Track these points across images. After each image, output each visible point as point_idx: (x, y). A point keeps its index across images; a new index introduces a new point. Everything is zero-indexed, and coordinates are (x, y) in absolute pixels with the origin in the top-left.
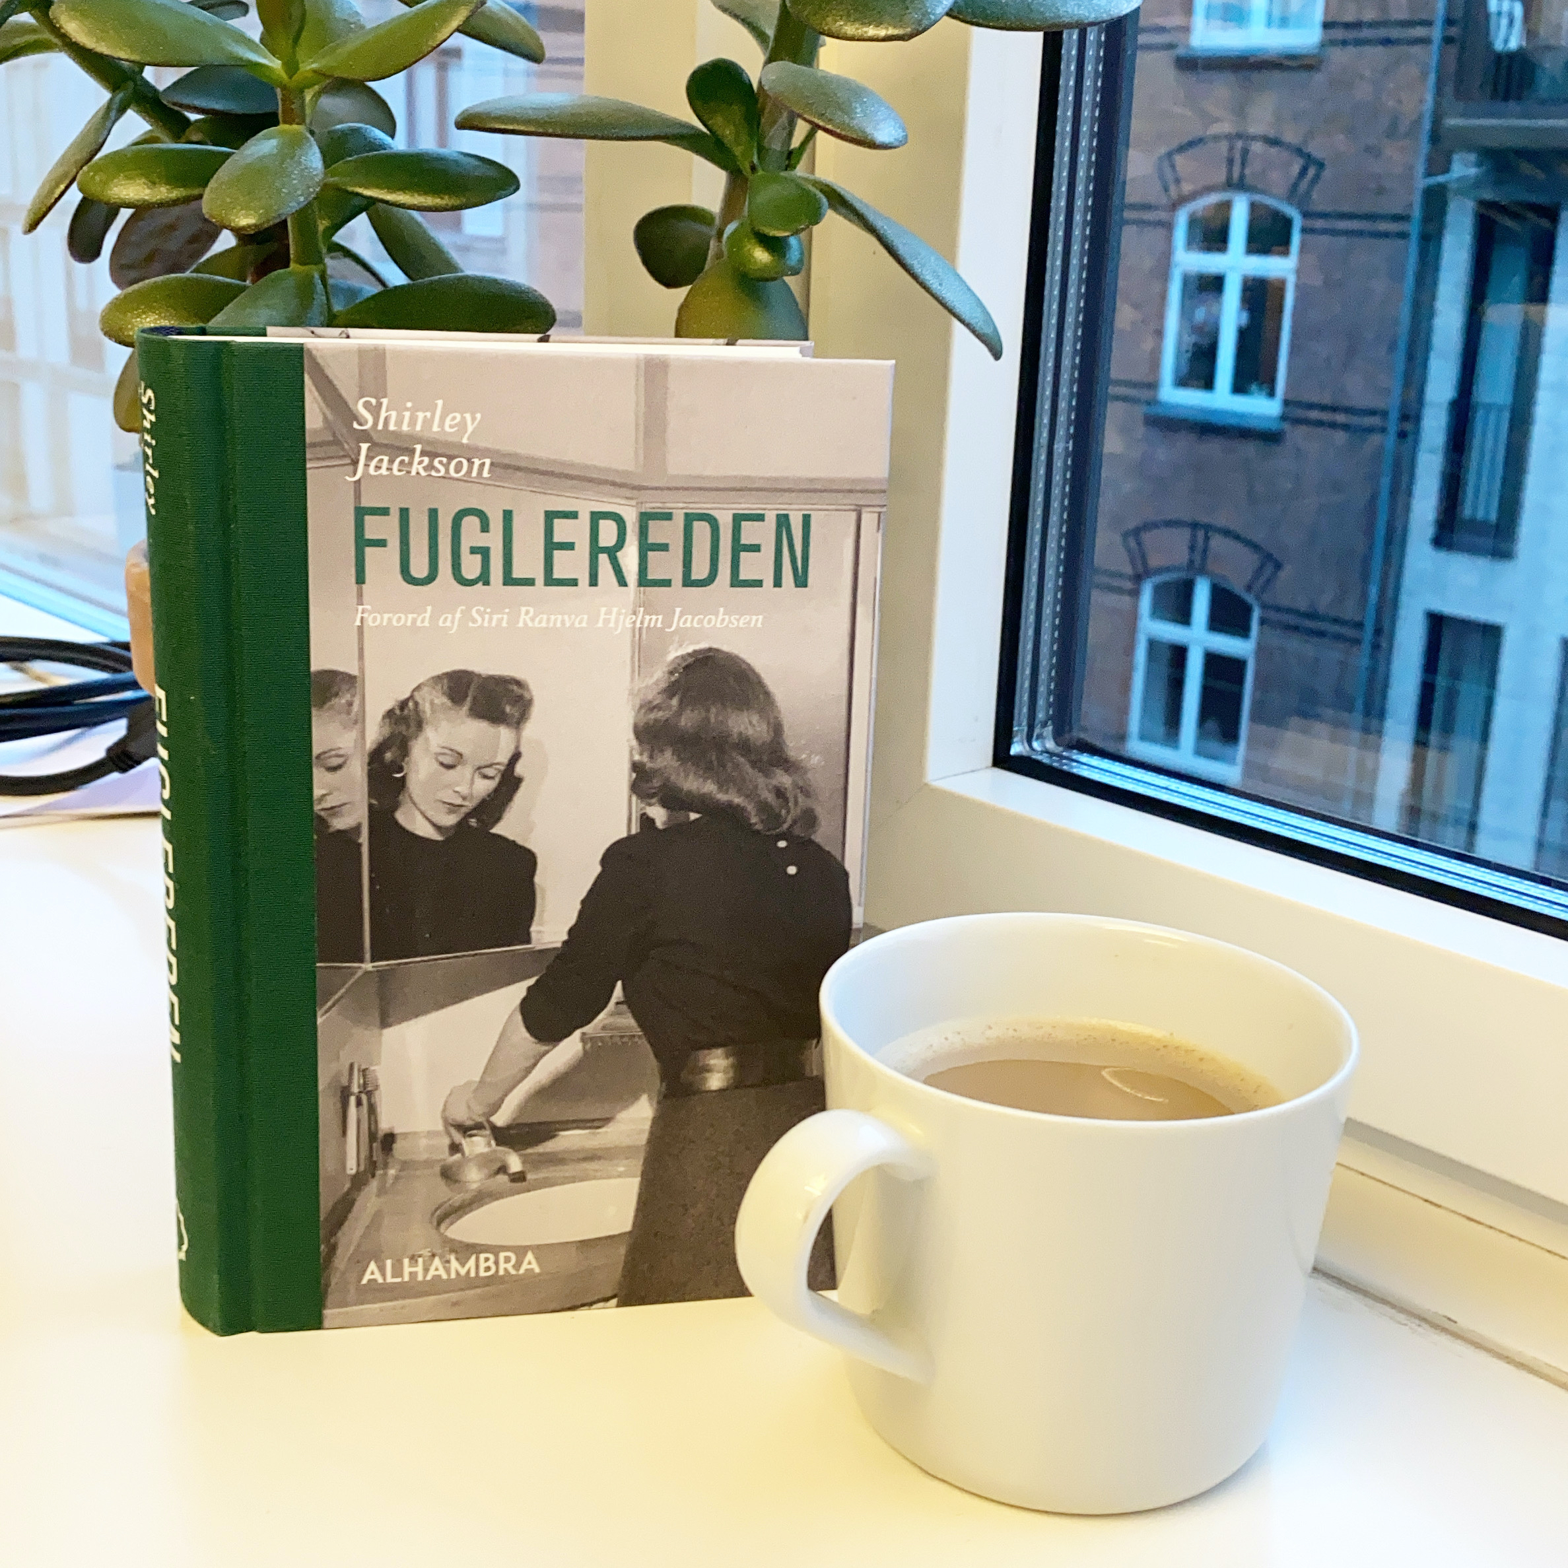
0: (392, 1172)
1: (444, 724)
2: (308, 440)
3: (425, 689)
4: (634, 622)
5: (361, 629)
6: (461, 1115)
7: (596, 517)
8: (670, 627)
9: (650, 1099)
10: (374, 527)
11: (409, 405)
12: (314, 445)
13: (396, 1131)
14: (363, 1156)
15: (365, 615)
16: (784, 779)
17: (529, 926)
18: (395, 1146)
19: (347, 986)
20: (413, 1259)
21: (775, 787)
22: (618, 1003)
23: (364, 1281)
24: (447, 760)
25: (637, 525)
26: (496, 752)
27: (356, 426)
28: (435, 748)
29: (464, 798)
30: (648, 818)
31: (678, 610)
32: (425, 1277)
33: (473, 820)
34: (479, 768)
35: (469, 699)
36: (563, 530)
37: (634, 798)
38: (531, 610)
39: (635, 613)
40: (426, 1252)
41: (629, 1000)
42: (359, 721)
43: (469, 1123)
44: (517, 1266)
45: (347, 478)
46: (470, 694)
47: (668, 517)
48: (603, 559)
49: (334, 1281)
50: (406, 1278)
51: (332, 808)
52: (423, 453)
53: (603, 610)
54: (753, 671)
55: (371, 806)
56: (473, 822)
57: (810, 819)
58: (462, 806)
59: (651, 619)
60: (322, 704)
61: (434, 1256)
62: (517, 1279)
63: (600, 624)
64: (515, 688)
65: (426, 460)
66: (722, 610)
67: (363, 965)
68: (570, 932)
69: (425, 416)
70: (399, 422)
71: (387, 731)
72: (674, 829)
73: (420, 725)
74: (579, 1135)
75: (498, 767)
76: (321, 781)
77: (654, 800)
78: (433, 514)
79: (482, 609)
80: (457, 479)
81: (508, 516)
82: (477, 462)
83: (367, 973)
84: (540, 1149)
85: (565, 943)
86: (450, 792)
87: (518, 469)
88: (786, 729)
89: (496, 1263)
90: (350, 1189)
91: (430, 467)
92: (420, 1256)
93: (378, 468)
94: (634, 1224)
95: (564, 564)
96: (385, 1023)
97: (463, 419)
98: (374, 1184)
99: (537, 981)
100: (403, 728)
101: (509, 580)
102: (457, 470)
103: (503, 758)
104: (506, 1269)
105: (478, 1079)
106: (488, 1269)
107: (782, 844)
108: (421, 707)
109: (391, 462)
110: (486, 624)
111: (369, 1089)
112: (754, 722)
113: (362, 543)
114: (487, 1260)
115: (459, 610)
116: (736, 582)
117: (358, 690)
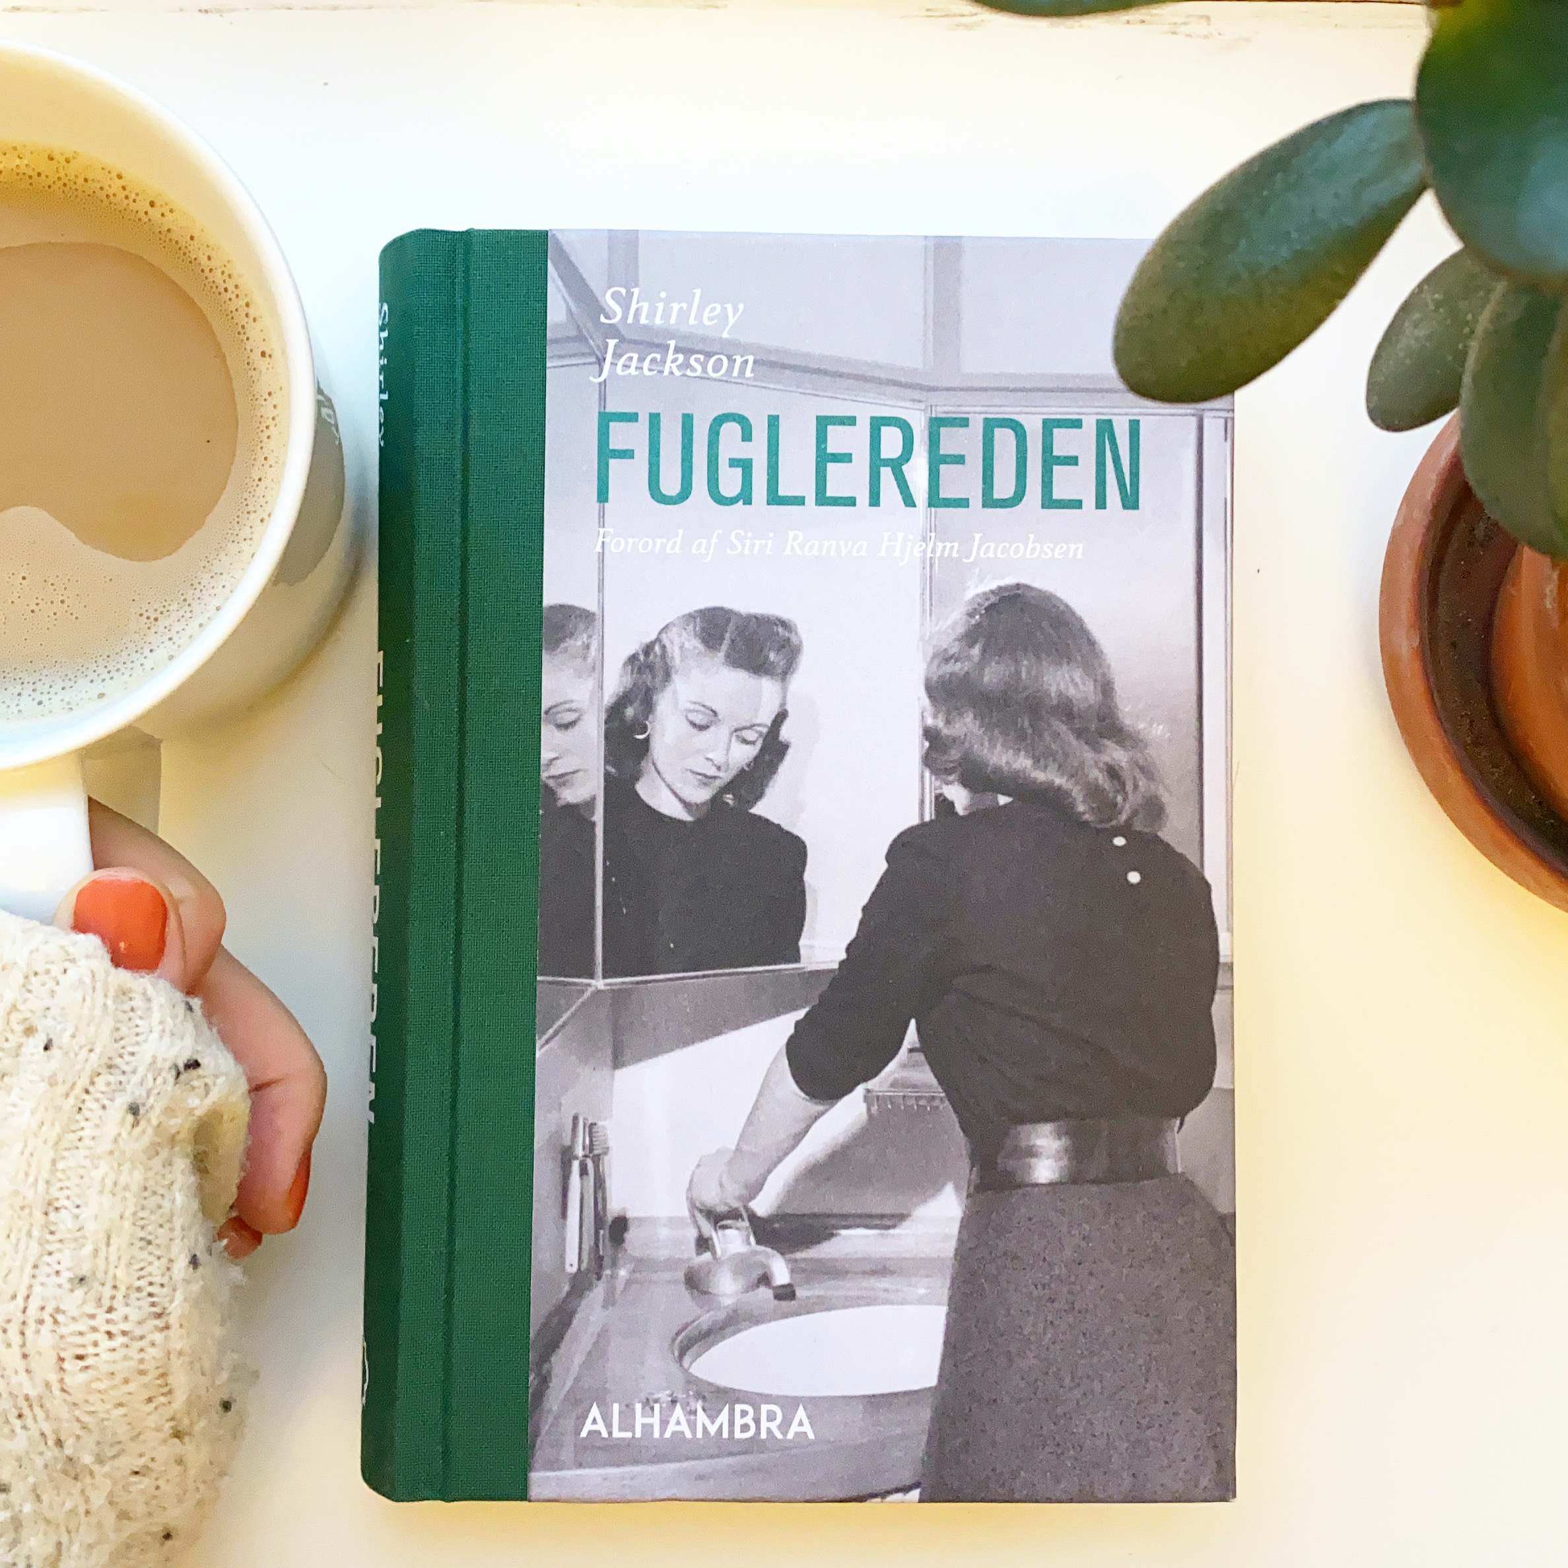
0: (623, 1273)
1: (695, 672)
2: (549, 335)
3: (675, 630)
4: (924, 551)
5: (602, 556)
6: (712, 1197)
7: (877, 424)
8: (968, 557)
9: (957, 1188)
10: (620, 436)
11: (663, 295)
12: (556, 341)
13: (629, 1215)
14: (586, 1247)
15: (605, 540)
16: (1118, 755)
17: (798, 939)
18: (627, 1236)
19: (573, 1009)
20: (648, 1404)
21: (1106, 764)
22: (911, 1051)
23: (584, 1434)
24: (699, 719)
25: (926, 433)
26: (757, 710)
27: (603, 319)
28: (684, 704)
29: (719, 768)
30: (945, 799)
31: (978, 536)
32: (663, 1431)
33: (730, 796)
34: (736, 730)
35: (726, 642)
36: (838, 440)
37: (927, 774)
38: (800, 534)
39: (924, 539)
40: (664, 1396)
41: (928, 1048)
42: (597, 668)
43: (722, 1209)
44: (785, 1426)
45: (591, 378)
46: (727, 636)
47: (964, 423)
48: (886, 473)
49: (545, 1429)
50: (638, 1435)
51: (562, 776)
52: (677, 350)
53: (886, 535)
54: (1073, 614)
55: (607, 776)
56: (729, 798)
57: (1154, 809)
58: (715, 778)
59: (944, 547)
60: (556, 643)
61: (674, 1402)
62: (784, 1447)
63: (883, 553)
64: (780, 630)
65: (681, 357)
66: (1031, 536)
67: (593, 982)
68: (849, 949)
69: (682, 308)
70: (652, 314)
71: (628, 681)
72: (976, 815)
73: (667, 676)
74: (867, 1236)
75: (759, 729)
76: (551, 741)
77: (951, 778)
78: (687, 422)
79: (742, 533)
80: (715, 380)
81: (773, 422)
82: (739, 360)
83: (599, 992)
84: (814, 1253)
85: (842, 963)
86: (701, 759)
87: (784, 367)
88: (1118, 686)
89: (757, 1421)
90: (569, 1294)
91: (686, 365)
92: (656, 1401)
93: (626, 367)
94: (941, 1376)
95: (841, 480)
96: (618, 1062)
97: (724, 309)
98: (598, 1292)
99: (807, 1015)
100: (647, 678)
101: (775, 499)
102: (716, 369)
103: (766, 718)
104: (769, 1431)
105: (733, 1147)
106: (745, 1428)
107: (1119, 841)
108: (669, 649)
109: (641, 360)
110: (746, 552)
111: (596, 1152)
112: (1078, 680)
113: (606, 454)
114: (744, 1414)
115: (716, 533)
116: (1049, 502)
117: (596, 631)
